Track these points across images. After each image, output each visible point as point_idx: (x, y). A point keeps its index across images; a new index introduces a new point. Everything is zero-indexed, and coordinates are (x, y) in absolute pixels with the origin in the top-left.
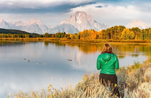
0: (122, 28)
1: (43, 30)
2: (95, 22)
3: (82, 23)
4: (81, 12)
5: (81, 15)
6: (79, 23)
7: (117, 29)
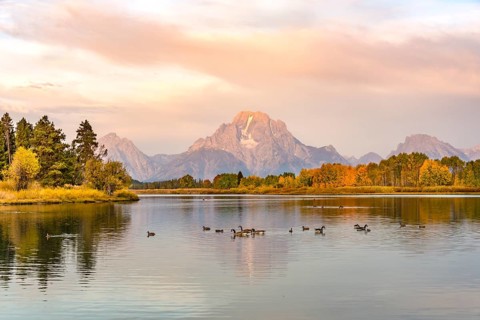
0: (420, 158)
2: (297, 142)
3: (258, 147)
4: (253, 114)
5: (254, 122)
6: (249, 147)
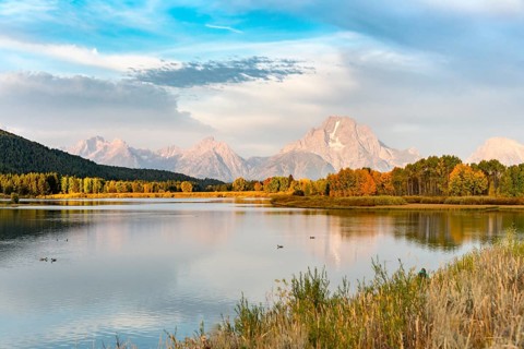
0: (451, 162)
1: (234, 169)
2: (382, 145)
3: (344, 150)
4: (340, 119)
5: (341, 126)
6: (336, 149)
7: (436, 165)
